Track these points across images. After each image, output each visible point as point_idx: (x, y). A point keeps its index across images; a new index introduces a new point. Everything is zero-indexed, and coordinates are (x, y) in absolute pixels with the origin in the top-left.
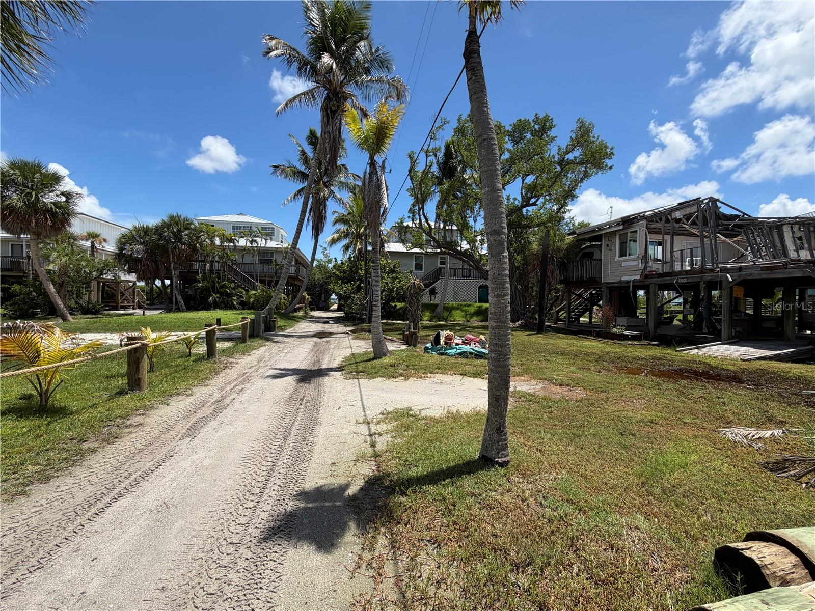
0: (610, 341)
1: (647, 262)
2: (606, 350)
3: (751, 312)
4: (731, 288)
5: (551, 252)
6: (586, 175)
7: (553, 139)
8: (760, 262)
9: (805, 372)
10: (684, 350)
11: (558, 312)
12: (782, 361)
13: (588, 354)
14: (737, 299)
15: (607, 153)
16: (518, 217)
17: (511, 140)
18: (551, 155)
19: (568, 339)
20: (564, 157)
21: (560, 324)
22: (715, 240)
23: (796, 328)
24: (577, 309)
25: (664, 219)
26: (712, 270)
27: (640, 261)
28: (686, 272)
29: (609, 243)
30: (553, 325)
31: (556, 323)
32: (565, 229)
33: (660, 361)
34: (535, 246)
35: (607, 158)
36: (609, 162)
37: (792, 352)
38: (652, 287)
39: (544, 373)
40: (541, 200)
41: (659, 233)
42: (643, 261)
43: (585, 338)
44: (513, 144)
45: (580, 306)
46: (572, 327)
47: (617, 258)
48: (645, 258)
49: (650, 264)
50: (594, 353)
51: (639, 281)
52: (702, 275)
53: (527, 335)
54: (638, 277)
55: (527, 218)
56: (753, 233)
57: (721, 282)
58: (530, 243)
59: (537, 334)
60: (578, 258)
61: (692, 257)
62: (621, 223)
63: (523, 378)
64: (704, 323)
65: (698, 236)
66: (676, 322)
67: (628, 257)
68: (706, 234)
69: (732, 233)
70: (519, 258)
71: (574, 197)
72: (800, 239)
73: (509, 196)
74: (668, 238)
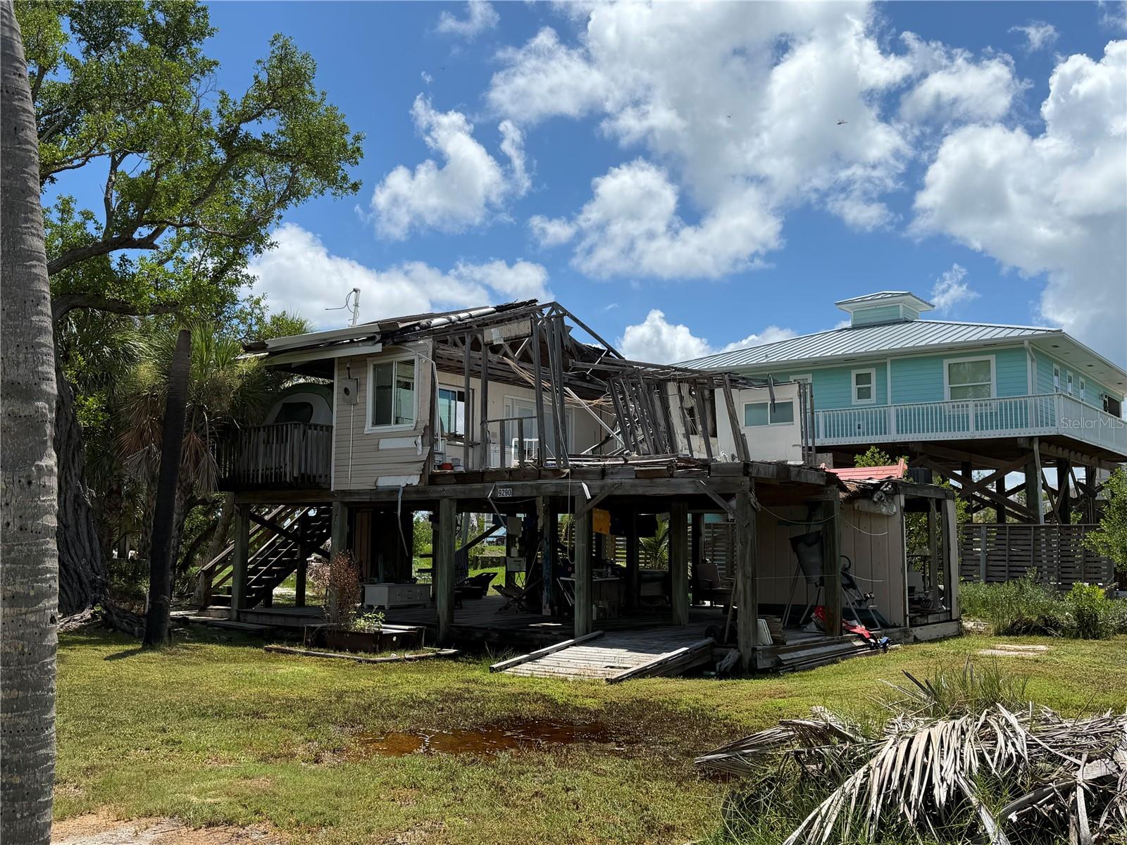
0: (347, 655)
1: (433, 443)
2: (338, 686)
3: (624, 565)
4: (590, 513)
5: (193, 395)
6: (293, 191)
7: (207, 67)
8: (634, 458)
9: (701, 697)
10: (506, 667)
11: (210, 573)
12: (669, 676)
13: (289, 707)
14: (599, 536)
15: (345, 146)
16: (92, 273)
17: (81, 31)
18: (201, 110)
19: (235, 660)
20: (238, 128)
21: (215, 613)
22: (562, 403)
23: (690, 595)
24: (264, 563)
25: (468, 340)
26: (556, 472)
27: (419, 441)
28: (511, 471)
29: (351, 385)
30: (192, 616)
31: (203, 609)
32: (235, 332)
33: (459, 704)
34: (146, 372)
35: (346, 160)
36: (351, 172)
37: (685, 653)
38: (444, 505)
39: (161, 792)
40: (169, 234)
41: (458, 370)
42: (427, 439)
43: (284, 652)
44: (84, 44)
45: (274, 554)
46: (250, 617)
47: (369, 427)
48: (429, 432)
49: (441, 446)
50: (304, 701)
51: (415, 490)
52: (540, 481)
53: (111, 658)
54: (415, 480)
55: (122, 281)
56: (623, 392)
57: (573, 498)
58: (130, 358)
59: (143, 650)
60: (270, 419)
61: (521, 437)
62: (378, 337)
63: (90, 820)
64: (545, 594)
65: (532, 387)
66: (491, 592)
67: (393, 427)
68: (547, 385)
69: (591, 386)
70: (92, 402)
71: (260, 243)
72: (691, 411)
73: (67, 202)
74: (476, 384)
